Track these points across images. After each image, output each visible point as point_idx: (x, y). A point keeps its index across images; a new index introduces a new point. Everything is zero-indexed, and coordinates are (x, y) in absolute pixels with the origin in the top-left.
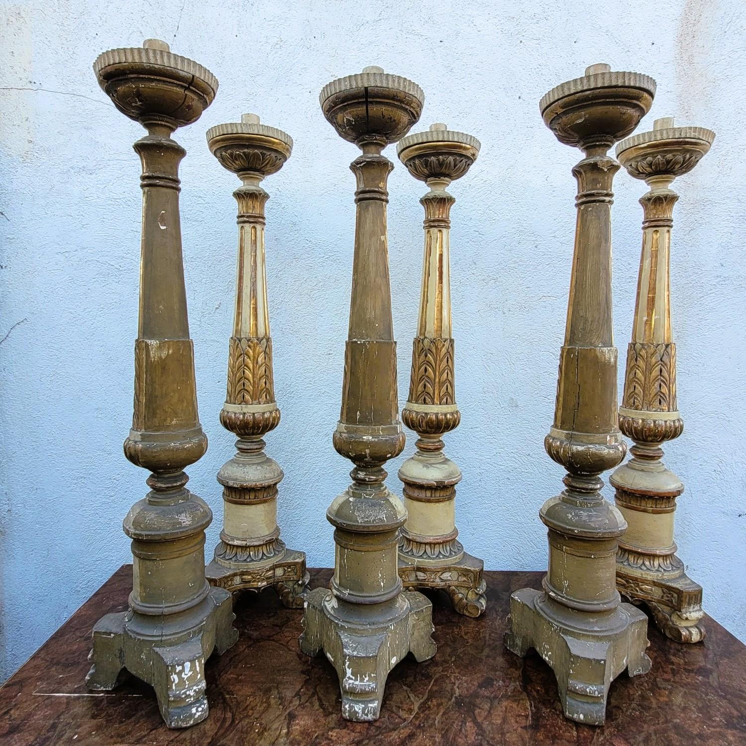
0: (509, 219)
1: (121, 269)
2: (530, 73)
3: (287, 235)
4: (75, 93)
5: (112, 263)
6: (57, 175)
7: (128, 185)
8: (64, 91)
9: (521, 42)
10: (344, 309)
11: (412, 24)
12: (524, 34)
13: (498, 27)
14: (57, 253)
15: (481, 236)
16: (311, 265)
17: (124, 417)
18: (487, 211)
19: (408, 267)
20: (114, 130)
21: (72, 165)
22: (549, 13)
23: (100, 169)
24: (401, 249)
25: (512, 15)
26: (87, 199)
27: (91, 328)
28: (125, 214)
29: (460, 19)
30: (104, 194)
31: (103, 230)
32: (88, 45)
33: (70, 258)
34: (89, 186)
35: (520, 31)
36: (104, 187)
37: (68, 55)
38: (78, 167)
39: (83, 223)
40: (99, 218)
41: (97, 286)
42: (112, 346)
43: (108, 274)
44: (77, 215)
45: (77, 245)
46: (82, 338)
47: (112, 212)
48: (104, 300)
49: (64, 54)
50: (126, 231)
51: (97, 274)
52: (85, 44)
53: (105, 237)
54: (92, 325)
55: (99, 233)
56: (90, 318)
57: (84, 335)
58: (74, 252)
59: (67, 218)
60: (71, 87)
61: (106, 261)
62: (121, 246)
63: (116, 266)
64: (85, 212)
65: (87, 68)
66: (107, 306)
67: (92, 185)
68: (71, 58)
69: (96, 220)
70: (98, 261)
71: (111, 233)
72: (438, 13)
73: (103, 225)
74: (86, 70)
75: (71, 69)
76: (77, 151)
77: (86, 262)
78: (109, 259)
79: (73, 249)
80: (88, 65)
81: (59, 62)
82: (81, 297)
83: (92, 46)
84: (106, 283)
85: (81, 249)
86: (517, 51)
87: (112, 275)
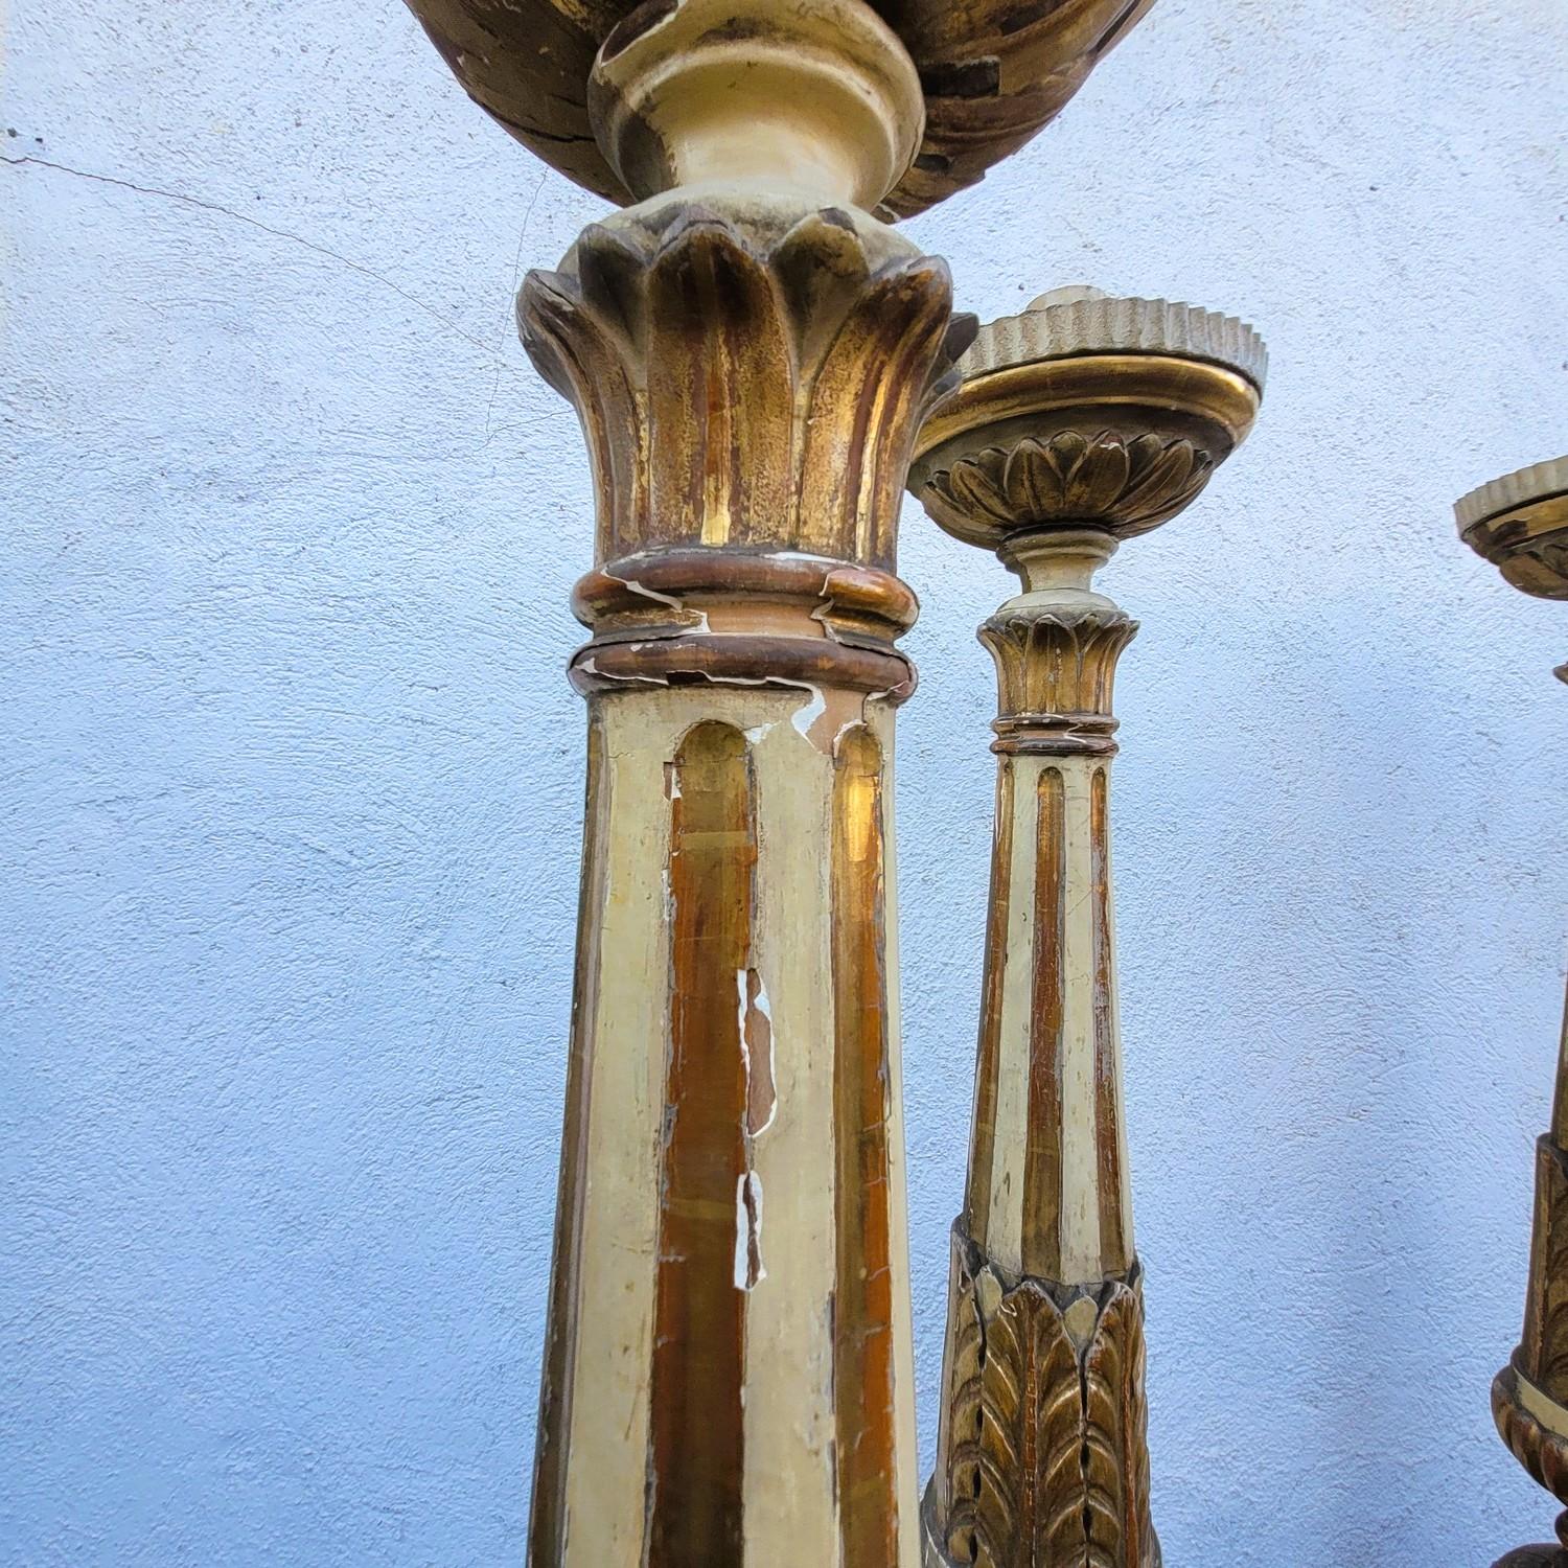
3: (955, 738)
4: (191, 194)
5: (316, 842)
6: (94, 495)
7: (392, 550)
8: (139, 181)
10: (1137, 984)
11: (1299, 128)
13: (1508, 170)
14: (77, 805)
15: (1494, 747)
17: (350, 1456)
18: (1506, 675)
19: (1313, 844)
20: (345, 343)
21: (162, 463)
23: (281, 483)
24: (1292, 788)
25: (1539, 143)
26: (221, 593)
27: (217, 1102)
28: (377, 657)
29: (1418, 134)
30: (293, 577)
31: (285, 713)
32: (249, 29)
33: (136, 823)
34: (233, 546)
35: (1559, 188)
36: (293, 550)
37: (166, 51)
38: (188, 471)
39: (200, 688)
40: (269, 668)
41: (248, 933)
42: (305, 1168)
43: (299, 883)
44: (177, 656)
45: (167, 772)
46: (175, 1145)
47: (324, 648)
48: (278, 989)
49: (148, 44)
50: (381, 719)
51: (253, 886)
52: (238, 24)
53: (294, 742)
54: (222, 1089)
55: (266, 727)
56: (216, 1064)
57: (182, 1133)
58: (154, 801)
59: (130, 665)
60: (174, 168)
61: (293, 835)
62: (355, 776)
63: (333, 852)
64: (211, 644)
65: (244, 110)
66: (291, 1010)
67: (244, 540)
68: (177, 65)
69: (256, 675)
70: (258, 835)
71: (320, 728)
72: (1363, 110)
73: (286, 695)
74: (239, 116)
75: (177, 104)
76: (185, 411)
77: (206, 840)
78: (306, 828)
79: (150, 788)
80: (247, 100)
81: (124, 69)
82: (176, 979)
83: (268, 33)
84: (290, 920)
85: (184, 788)
86: (1555, 242)
87: (315, 887)
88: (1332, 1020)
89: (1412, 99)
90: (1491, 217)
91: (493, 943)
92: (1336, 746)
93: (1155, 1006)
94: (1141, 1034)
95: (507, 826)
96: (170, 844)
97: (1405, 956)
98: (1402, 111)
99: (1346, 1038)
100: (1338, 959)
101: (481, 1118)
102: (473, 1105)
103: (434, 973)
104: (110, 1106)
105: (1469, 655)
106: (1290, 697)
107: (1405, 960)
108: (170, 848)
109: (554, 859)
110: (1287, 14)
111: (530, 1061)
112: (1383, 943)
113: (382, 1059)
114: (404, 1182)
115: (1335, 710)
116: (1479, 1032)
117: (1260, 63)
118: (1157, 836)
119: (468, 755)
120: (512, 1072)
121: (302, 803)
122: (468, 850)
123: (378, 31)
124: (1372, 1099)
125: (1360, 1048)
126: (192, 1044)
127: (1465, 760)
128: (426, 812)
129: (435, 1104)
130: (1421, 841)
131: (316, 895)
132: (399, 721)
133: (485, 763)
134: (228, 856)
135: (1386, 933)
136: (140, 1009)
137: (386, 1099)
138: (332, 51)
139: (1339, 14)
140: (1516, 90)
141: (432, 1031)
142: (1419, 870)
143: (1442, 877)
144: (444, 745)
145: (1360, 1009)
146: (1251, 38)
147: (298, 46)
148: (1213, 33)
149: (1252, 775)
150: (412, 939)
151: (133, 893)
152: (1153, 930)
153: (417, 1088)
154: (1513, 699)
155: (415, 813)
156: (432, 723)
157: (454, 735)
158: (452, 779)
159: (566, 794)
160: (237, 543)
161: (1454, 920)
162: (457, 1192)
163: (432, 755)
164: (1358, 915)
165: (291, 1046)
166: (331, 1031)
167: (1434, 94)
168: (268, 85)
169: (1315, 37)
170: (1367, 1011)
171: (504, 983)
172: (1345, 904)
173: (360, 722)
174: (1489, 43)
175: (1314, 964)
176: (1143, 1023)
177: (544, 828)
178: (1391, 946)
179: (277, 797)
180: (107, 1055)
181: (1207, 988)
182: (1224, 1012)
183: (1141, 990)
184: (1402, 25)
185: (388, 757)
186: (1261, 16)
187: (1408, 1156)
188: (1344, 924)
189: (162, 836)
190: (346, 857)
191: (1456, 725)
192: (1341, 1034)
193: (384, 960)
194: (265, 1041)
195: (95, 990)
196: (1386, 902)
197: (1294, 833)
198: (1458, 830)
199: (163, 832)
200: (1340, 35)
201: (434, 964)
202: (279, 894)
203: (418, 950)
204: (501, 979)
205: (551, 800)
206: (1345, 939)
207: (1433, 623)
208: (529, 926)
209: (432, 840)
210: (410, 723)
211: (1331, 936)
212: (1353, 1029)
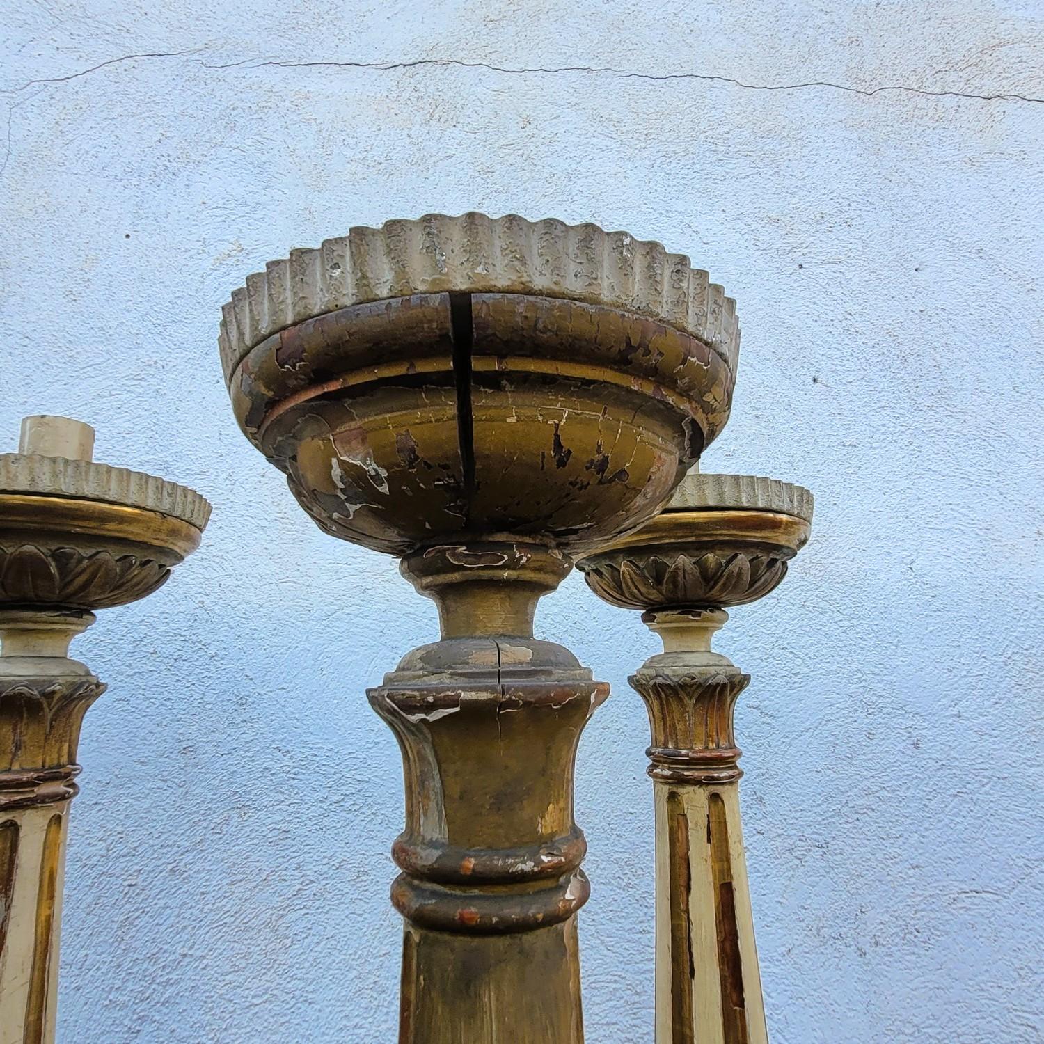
0: (834, 673)
2: (831, 329)
3: (217, 735)
9: (801, 267)
12: (805, 251)
13: (746, 236)
15: (767, 719)
16: (283, 826)
18: (775, 651)
22: (853, 214)
25: (774, 214)
29: (661, 218)
35: (795, 245)
72: (611, 207)
86: (795, 285)
89: (656, 194)
90: (734, 272)
98: (645, 204)
99: (613, 1029)
100: (603, 942)
105: (736, 635)
110: (543, 148)
117: (520, 183)
139: (588, 143)
140: (750, 179)
146: (513, 167)
148: (479, 168)
154: (785, 673)
164: (624, 894)
169: (569, 160)
170: (636, 998)
174: (722, 149)
183: (387, 979)
184: (644, 145)
186: (520, 152)
192: (607, 1024)
200: (590, 157)
211: (595, 917)
212: (620, 1018)
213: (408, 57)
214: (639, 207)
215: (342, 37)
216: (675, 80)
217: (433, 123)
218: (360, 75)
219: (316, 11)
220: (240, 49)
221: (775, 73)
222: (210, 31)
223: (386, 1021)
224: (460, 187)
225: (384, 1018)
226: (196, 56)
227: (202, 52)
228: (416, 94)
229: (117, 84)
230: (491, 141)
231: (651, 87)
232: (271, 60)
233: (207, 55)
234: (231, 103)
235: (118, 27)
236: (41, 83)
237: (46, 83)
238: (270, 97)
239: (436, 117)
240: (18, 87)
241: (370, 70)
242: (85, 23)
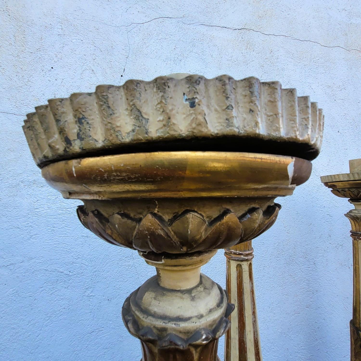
0: (343, 206)
1: (71, 274)
2: (342, 118)
5: (61, 270)
6: (5, 189)
8: (16, 113)
12: (336, 96)
13: (323, 91)
15: (331, 217)
19: (294, 244)
21: (22, 180)
22: (346, 86)
24: (289, 231)
25: (329, 85)
26: (37, 210)
27: (36, 340)
28: (76, 222)
29: (305, 84)
30: (55, 204)
31: (53, 238)
32: (43, 76)
33: (15, 270)
34: (40, 198)
35: (334, 94)
36: (55, 198)
37: (23, 82)
38: (29, 181)
39: (31, 234)
40: (49, 228)
41: (44, 295)
42: (59, 354)
43: (57, 281)
44: (26, 227)
45: (23, 256)
46: (25, 353)
47: (62, 221)
48: (52, 309)
49: (19, 81)
50: (77, 237)
51: (45, 283)
52: (40, 75)
53: (55, 245)
54: (37, 336)
55: (48, 242)
56: (36, 330)
57: (27, 350)
58: (20, 264)
59: (14, 230)
60: (25, 109)
61: (55, 269)
62: (71, 252)
63: (65, 272)
64: (34, 223)
65: (42, 95)
66: (55, 314)
67: (42, 197)
68: (25, 85)
69: (45, 230)
70: (46, 270)
71: (62, 241)
72: (293, 80)
73: (53, 234)
74: (41, 96)
75: (26, 94)
76: (28, 167)
77: (33, 273)
78: (59, 267)
79: (19, 261)
80: (43, 92)
81: (13, 87)
82: (25, 309)
83: (48, 77)
84: (55, 291)
85: (28, 260)
86: (334, 105)
87: (61, 281)
88: (301, 285)
89: (303, 77)
91: (105, 290)
92: (297, 221)
93: (262, 287)
94: (259, 294)
95: (108, 260)
96: (24, 274)
97: (316, 268)
99: (305, 289)
100: (301, 270)
101: (103, 335)
102: (101, 332)
103: (91, 300)
104: (8, 345)
106: (287, 210)
107: (316, 269)
108: (24, 276)
109: (120, 267)
110: (275, 60)
111: (115, 319)
112: (311, 265)
113: (78, 323)
114: (84, 354)
115: (297, 212)
116: (333, 284)
117: (271, 71)
118: (260, 246)
119: (98, 244)
120: (111, 322)
121: (57, 260)
122: (99, 268)
123: (74, 75)
124: (311, 303)
125: (307, 291)
126: (30, 326)
127: (325, 221)
128: (88, 259)
129: (92, 333)
130: (317, 241)
131: (61, 283)
132: (81, 237)
133: (103, 246)
134: (39, 276)
135: (311, 263)
136: (16, 318)
137: (79, 334)
138: (63, 80)
139: (286, 60)
140: (324, 74)
141: (91, 314)
142: (317, 247)
143: (322, 248)
144: (93, 242)
145: (307, 282)
146: (268, 66)
147: (55, 79)
148: (260, 65)
149: (280, 229)
150: (85, 292)
151: (14, 288)
152: (260, 269)
153: (87, 330)
154: (334, 206)
155: (86, 260)
156: (89, 237)
157: (95, 239)
158: (95, 250)
159: (122, 251)
160: (41, 197)
161: (325, 258)
162: (98, 355)
163: (90, 245)
164: (305, 259)
165: (55, 323)
166: (65, 318)
167: (307, 75)
168: (47, 88)
169: (282, 65)
170: (308, 282)
171: (108, 300)
172: (302, 257)
173: (72, 239)
174: (317, 64)
175: (296, 272)
176: (260, 291)
177: (117, 260)
178: (312, 266)
179: (51, 260)
180: (7, 332)
181: (273, 281)
182: (277, 286)
183: (259, 283)
184: (299, 61)
185: (78, 247)
186: (270, 61)
187: (320, 316)
188: (302, 262)
189: (22, 273)
190: (69, 273)
191: (322, 213)
192: (304, 288)
193: (78, 298)
194: (49, 322)
195: (4, 315)
196: (311, 256)
197: (290, 242)
198: (325, 237)
199: (22, 272)
200: (287, 64)
201: (91, 297)
202: (52, 284)
203: (87, 294)
204: (108, 299)
205: (119, 253)
206: (303, 265)
207: (315, 191)
208: (114, 285)
209: (90, 266)
210: (84, 237)
211: (300, 265)
212: (306, 287)
213: (239, 26)
214: (299, 80)
215: (221, 17)
216: (306, 42)
217: (248, 49)
218: (227, 31)
219: (213, 7)
220: (193, 18)
221: (329, 42)
222: (184, 11)
223: (259, 293)
224: (256, 71)
225: (259, 292)
226: (181, 20)
227: (182, 18)
228: (242, 39)
229: (159, 27)
230: (263, 57)
231: (300, 44)
232: (202, 23)
233: (184, 19)
234: (193, 37)
235: (156, 6)
236: (136, 24)
237: (137, 24)
238: (203, 36)
239: (248, 48)
240: (128, 25)
241: (229, 30)
242: (146, 3)
